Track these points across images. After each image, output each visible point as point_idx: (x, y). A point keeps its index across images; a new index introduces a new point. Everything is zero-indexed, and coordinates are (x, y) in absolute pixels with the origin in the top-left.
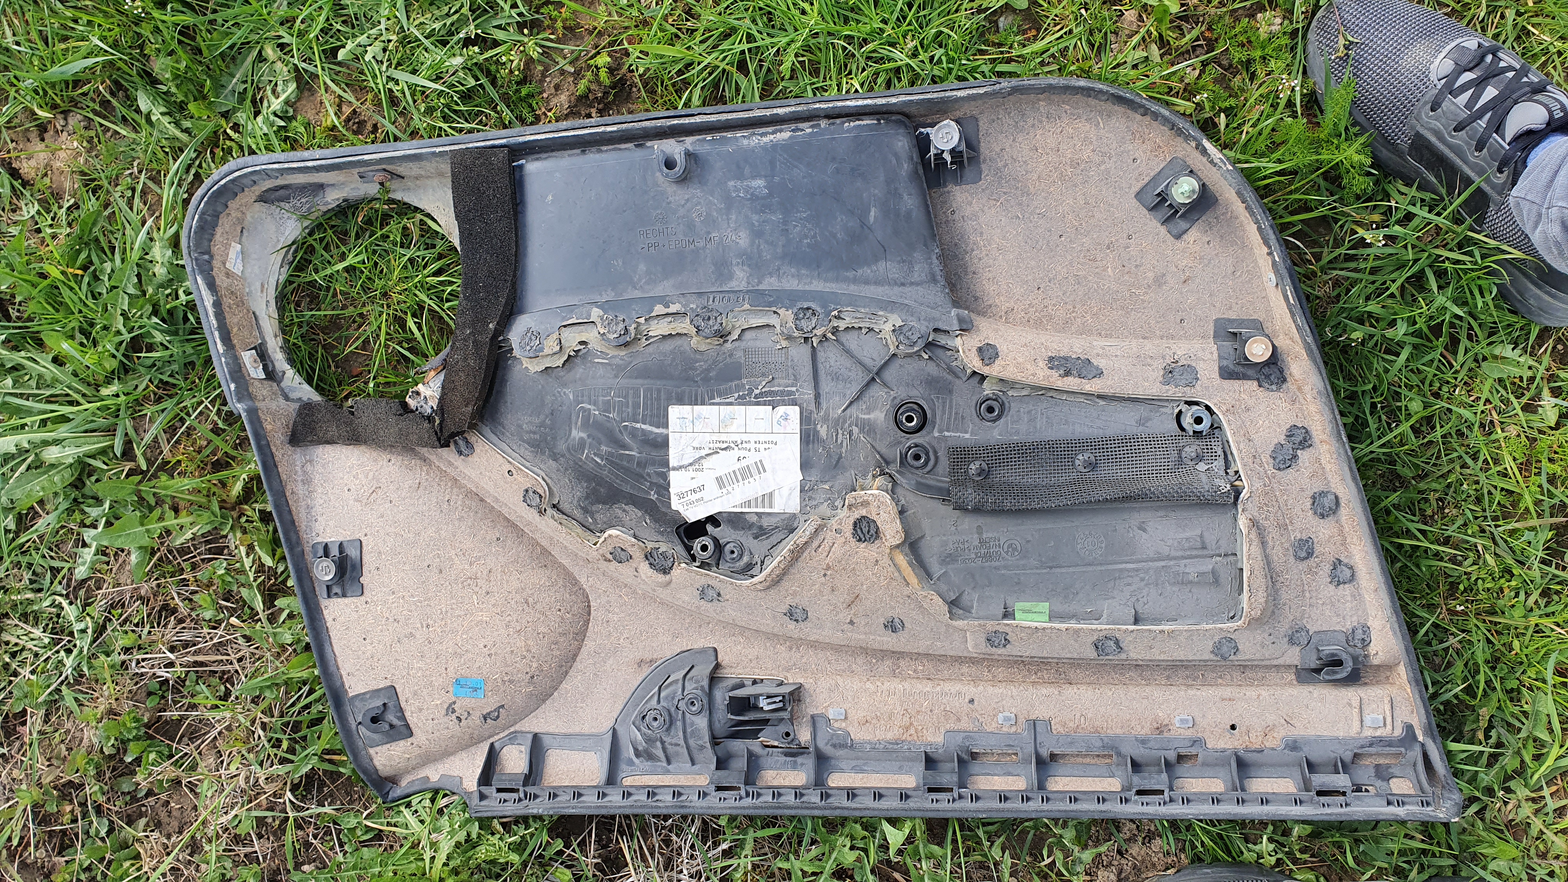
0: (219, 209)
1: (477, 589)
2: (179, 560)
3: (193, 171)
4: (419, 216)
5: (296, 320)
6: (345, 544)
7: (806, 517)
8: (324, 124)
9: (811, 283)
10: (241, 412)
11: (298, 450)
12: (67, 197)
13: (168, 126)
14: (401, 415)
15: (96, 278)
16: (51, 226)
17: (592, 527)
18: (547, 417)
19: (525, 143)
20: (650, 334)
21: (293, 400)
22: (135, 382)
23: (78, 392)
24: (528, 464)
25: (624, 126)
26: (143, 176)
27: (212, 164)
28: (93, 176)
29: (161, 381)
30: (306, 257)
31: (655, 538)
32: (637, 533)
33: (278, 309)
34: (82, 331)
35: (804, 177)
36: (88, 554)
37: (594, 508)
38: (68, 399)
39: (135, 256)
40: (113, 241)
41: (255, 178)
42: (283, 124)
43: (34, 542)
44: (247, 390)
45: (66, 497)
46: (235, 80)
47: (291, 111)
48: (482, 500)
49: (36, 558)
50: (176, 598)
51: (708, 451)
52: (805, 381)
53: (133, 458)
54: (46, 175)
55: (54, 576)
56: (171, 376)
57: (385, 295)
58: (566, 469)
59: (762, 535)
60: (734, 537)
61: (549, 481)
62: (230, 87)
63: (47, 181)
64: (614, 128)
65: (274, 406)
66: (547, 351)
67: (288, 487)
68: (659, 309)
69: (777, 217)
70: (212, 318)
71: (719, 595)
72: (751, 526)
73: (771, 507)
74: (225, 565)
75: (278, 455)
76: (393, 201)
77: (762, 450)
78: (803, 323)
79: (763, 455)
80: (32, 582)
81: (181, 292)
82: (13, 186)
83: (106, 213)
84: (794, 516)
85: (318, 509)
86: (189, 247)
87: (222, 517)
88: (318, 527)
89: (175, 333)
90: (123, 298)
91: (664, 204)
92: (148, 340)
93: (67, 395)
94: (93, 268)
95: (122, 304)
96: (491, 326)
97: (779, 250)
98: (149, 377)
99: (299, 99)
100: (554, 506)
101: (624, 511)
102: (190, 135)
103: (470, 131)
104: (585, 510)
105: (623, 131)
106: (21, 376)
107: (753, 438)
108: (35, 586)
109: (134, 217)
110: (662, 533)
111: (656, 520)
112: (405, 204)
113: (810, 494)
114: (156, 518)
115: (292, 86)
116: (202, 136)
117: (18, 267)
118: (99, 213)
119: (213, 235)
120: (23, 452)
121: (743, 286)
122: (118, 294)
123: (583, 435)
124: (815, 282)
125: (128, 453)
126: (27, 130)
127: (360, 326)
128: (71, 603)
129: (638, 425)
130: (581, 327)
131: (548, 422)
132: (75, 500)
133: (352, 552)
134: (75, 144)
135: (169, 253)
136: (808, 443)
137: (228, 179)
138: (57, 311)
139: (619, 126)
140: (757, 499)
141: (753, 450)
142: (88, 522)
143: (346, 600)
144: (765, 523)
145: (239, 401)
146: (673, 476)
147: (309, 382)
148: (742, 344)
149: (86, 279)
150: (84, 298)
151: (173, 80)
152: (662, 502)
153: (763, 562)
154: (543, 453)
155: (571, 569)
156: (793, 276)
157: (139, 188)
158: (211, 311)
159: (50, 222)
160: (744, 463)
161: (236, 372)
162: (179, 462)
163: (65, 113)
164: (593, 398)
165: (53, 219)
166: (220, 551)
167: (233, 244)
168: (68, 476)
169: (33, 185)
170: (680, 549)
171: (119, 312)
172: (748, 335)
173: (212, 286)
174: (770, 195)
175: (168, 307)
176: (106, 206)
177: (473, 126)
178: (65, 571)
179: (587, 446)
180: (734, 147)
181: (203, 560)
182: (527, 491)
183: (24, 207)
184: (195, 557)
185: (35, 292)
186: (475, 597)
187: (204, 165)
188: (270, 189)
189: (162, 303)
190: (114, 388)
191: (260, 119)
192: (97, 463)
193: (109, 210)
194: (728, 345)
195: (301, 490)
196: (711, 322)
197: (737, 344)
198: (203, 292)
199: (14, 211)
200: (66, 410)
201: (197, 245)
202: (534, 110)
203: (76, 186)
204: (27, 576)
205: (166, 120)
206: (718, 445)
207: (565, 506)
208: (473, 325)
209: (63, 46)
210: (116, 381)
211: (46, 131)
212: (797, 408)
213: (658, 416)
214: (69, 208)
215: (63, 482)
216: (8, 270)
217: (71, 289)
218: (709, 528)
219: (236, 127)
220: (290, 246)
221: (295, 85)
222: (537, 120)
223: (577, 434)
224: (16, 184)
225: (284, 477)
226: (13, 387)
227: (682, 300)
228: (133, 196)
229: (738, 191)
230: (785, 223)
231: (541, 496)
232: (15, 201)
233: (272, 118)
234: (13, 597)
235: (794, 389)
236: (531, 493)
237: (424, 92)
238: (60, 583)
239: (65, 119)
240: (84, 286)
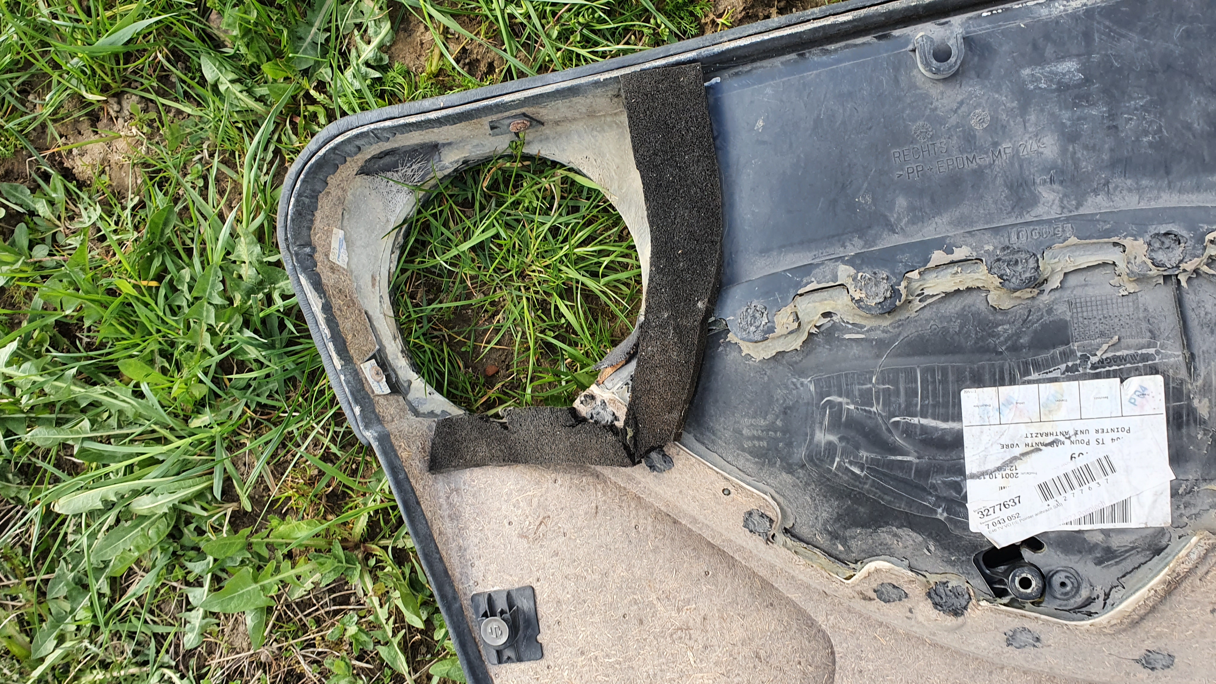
0: (318, 187)
1: (691, 643)
2: (301, 615)
3: (272, 148)
4: (561, 173)
5: (414, 316)
6: (514, 594)
7: (1181, 532)
8: (428, 70)
9: (1158, 197)
10: (372, 441)
11: (440, 477)
12: (131, 196)
13: (239, 95)
14: (573, 426)
15: (173, 288)
16: (115, 231)
17: (842, 557)
18: (777, 417)
19: (723, 53)
20: (926, 292)
21: (424, 415)
22: (229, 409)
23: (166, 427)
24: (749, 479)
25: (862, 12)
26: (216, 159)
27: (294, 137)
28: (158, 167)
29: (259, 404)
30: (421, 238)
31: (942, 569)
32: (914, 563)
33: (392, 304)
34: (163, 354)
35: (1137, 50)
36: (196, 618)
37: (848, 533)
38: (155, 436)
39: (216, 257)
40: (188, 242)
41: (358, 143)
42: (377, 75)
43: (133, 604)
44: (374, 411)
45: (163, 550)
46: (314, 30)
47: (386, 57)
48: (675, 522)
49: (138, 625)
50: (302, 662)
51: (1023, 449)
52: (1168, 338)
53: (236, 499)
54: (103, 172)
55: (159, 645)
56: (270, 396)
57: (522, 275)
58: (807, 484)
59: (1108, 560)
60: (1063, 563)
61: (781, 500)
62: (309, 40)
63: (105, 178)
64: (848, 17)
65: (405, 426)
66: (779, 331)
67: (435, 527)
68: (938, 257)
69: (1099, 110)
70: (323, 326)
71: (1038, 639)
72: (1092, 548)
73: (1125, 520)
74: (356, 618)
75: (418, 488)
76: (526, 157)
77: (1108, 441)
78: (1160, 256)
79: (1110, 449)
80: (135, 653)
81: (276, 296)
82: (67, 189)
83: (177, 209)
84: (1161, 532)
85: (472, 551)
86: (286, 239)
87: (347, 562)
88: (476, 573)
89: (271, 346)
90: (208, 311)
91: (928, 112)
92: (240, 358)
93: (153, 431)
94: (168, 277)
95: (208, 317)
96: (700, 305)
97: (1106, 157)
98: (244, 401)
99: (394, 43)
100: (786, 531)
101: (895, 535)
102: (265, 104)
103: (617, 54)
104: (834, 536)
105: (860, 19)
106: (99, 415)
107: (1092, 426)
108: (139, 659)
109: (209, 210)
110: (952, 564)
111: (945, 547)
112: (541, 159)
113: (1187, 498)
114: (271, 571)
115: (386, 26)
116: (280, 103)
117: (84, 286)
118: (170, 210)
119: (312, 221)
120: (109, 506)
121: (1054, 212)
122: (202, 306)
123: (833, 438)
124: (1165, 196)
125: (229, 494)
126: (77, 121)
127: (493, 316)
128: (182, 677)
129: (915, 420)
130: (824, 294)
131: (779, 423)
132: (174, 553)
133: (524, 604)
134: (134, 130)
135: (258, 249)
136: (1179, 427)
137: (328, 147)
138: (132, 332)
139: (855, 13)
140: (1102, 511)
141: (1093, 442)
142: (191, 578)
143: (522, 666)
144: (1115, 543)
145: (367, 427)
146: (972, 487)
147: (439, 389)
148: (1066, 295)
149: (162, 292)
150: (161, 314)
151: (243, 37)
152: (956, 523)
153: (1107, 595)
154: (772, 464)
155: (802, 605)
156: (1130, 190)
157: (214, 172)
158: (321, 317)
159: (113, 227)
160: (1080, 462)
161: (359, 391)
162: (289, 498)
163: (119, 96)
164: (844, 387)
165: (116, 224)
166: (345, 600)
167: (335, 230)
168: (164, 528)
169: (89, 186)
170: (979, 583)
171: (205, 327)
172: (1073, 280)
173: (318, 286)
174: (1087, 80)
175: (261, 315)
176: (176, 200)
177: (621, 46)
178: (171, 637)
179: (839, 452)
180: (1028, 21)
181: (327, 613)
182: (750, 514)
183: (83, 213)
184: (317, 610)
185: (106, 314)
186: (690, 654)
187: (284, 138)
188: (373, 158)
189: (255, 311)
190: (205, 418)
191: (349, 73)
192: (195, 510)
193: (180, 206)
194: (1045, 298)
195: (448, 527)
196: (1019, 268)
197: (1057, 294)
198: (309, 295)
199: (71, 218)
200: (155, 451)
201: (296, 237)
202: (697, 18)
203: (139, 182)
204: (129, 647)
205: (236, 88)
206: (1040, 439)
207: (804, 531)
208: (672, 305)
209: (109, 13)
210: (207, 409)
211: (98, 119)
212: (1159, 379)
213: (946, 405)
214: (133, 209)
215: (159, 537)
216: (71, 291)
217: (146, 305)
218: (1027, 554)
219: (321, 87)
220: (401, 226)
221: (389, 25)
222: (702, 31)
223: (822, 437)
224: (72, 186)
225: (428, 515)
226: (92, 430)
227: (970, 240)
228: (206, 186)
229: (1038, 80)
230: (1112, 116)
231: (771, 521)
232: (72, 206)
233: (364, 69)
234: (115, 674)
235: (1152, 351)
236: (756, 517)
237: (554, 14)
238: (167, 652)
239: (119, 103)
240: (161, 300)
